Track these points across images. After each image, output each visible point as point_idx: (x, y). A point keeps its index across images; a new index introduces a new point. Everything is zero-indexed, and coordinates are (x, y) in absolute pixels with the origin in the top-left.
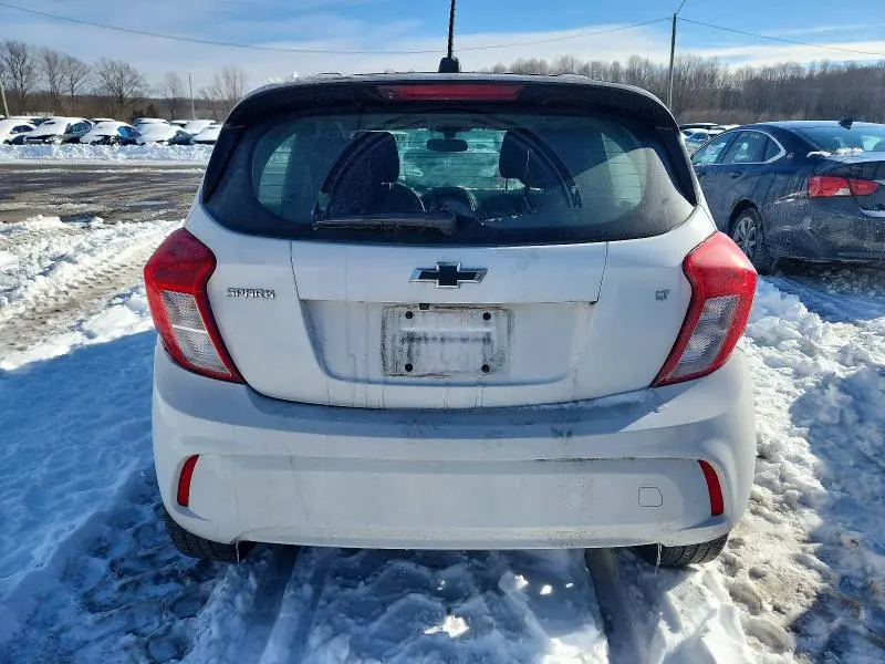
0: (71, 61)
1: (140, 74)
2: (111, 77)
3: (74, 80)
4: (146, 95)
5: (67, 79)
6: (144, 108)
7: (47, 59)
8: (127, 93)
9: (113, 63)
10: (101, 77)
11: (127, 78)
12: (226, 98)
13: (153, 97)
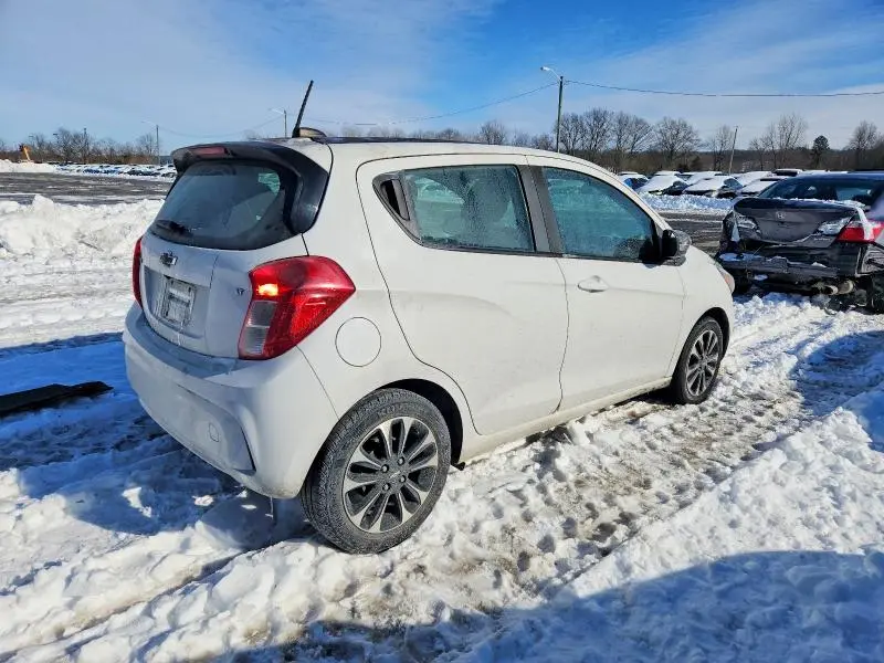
0: (638, 122)
1: (694, 129)
2: (668, 134)
3: (636, 139)
4: (695, 149)
5: (631, 139)
6: (689, 161)
7: (620, 122)
8: (678, 148)
9: (673, 123)
10: (659, 135)
11: (682, 134)
12: (777, 148)
13: (701, 150)
